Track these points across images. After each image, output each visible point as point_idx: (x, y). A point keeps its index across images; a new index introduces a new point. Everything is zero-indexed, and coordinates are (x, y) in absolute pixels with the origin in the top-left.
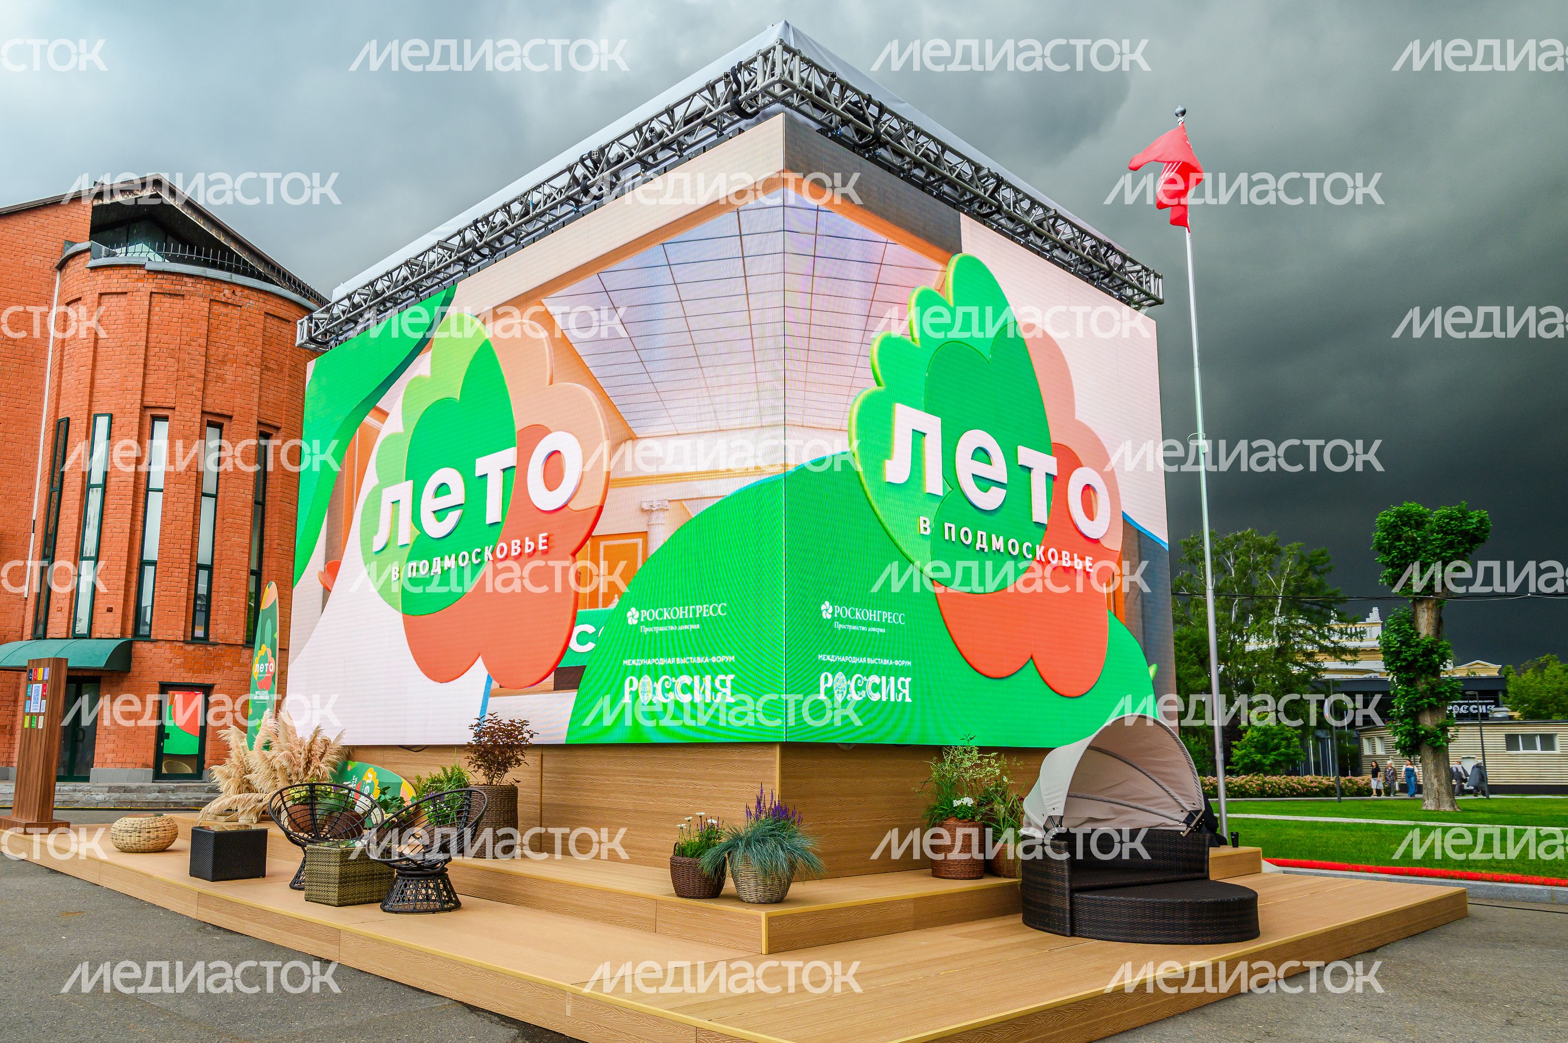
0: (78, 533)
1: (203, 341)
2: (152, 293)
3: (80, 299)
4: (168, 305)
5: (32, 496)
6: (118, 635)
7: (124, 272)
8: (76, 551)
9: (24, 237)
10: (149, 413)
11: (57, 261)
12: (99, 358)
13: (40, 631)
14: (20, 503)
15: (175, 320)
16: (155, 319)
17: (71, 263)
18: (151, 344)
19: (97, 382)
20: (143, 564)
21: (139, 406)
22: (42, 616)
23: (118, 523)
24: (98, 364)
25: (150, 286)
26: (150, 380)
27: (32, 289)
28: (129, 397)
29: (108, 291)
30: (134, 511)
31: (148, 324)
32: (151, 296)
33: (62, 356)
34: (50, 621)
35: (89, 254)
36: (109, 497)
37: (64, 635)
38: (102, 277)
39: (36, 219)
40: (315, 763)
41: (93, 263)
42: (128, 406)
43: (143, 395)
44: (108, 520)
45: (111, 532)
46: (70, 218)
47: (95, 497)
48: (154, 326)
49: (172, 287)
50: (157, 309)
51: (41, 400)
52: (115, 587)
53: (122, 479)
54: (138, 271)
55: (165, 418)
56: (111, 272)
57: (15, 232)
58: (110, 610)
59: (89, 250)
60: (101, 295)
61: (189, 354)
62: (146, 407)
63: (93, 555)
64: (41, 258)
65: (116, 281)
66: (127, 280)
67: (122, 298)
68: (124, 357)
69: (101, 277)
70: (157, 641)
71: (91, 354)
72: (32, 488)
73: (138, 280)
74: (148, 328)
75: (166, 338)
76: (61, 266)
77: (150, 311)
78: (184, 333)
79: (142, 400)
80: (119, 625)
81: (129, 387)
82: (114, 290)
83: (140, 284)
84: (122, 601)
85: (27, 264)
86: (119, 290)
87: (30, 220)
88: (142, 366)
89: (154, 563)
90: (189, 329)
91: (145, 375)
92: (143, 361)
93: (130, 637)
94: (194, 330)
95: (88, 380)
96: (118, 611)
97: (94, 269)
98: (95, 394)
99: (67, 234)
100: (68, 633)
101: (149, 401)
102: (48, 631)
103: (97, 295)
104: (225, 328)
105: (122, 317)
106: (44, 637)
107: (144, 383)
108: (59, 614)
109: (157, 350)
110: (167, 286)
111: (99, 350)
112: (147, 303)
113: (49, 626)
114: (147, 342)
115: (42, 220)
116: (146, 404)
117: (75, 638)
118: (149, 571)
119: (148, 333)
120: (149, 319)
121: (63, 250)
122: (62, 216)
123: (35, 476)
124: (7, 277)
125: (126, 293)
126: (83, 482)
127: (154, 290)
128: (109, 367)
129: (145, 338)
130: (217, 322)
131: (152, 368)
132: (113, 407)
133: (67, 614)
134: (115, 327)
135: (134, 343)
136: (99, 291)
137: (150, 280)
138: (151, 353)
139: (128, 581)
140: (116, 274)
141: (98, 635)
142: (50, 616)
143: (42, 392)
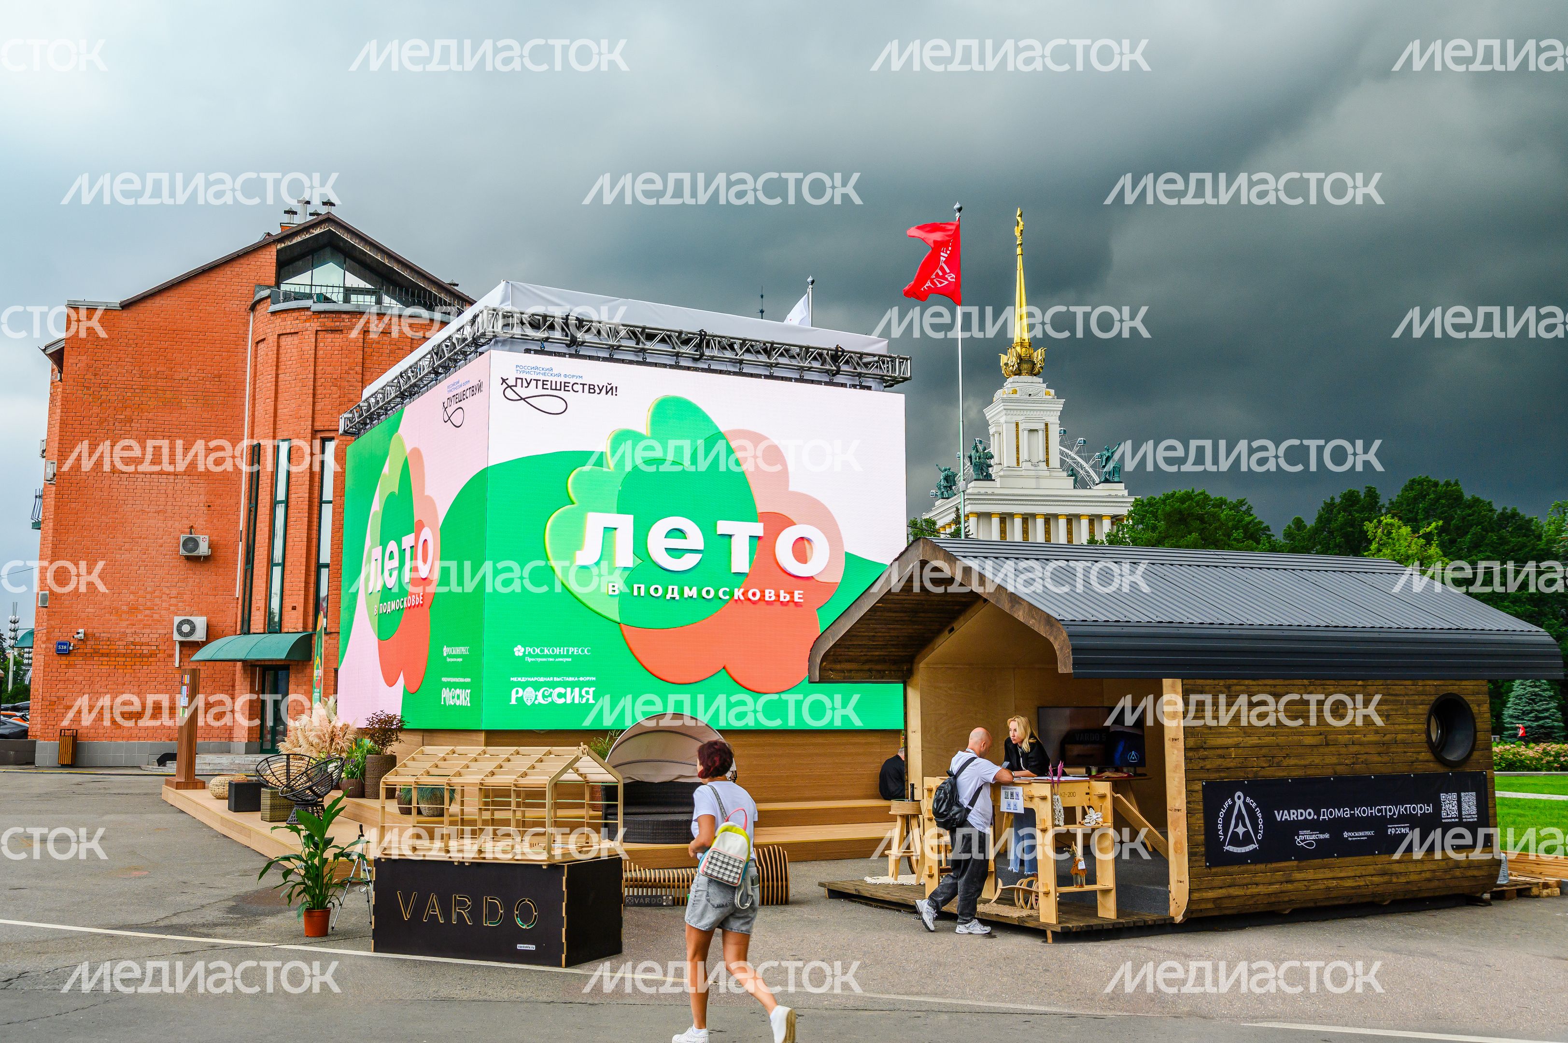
0: (269, 543)
1: (359, 369)
2: (317, 331)
3: (264, 339)
4: (330, 340)
5: (238, 510)
6: (301, 630)
7: (295, 314)
8: (268, 559)
9: (224, 286)
10: (319, 435)
11: (250, 303)
12: (280, 391)
13: (246, 628)
14: (229, 516)
15: (336, 352)
16: (320, 353)
17: (258, 307)
18: (319, 376)
19: (279, 411)
20: (319, 567)
21: (310, 431)
22: (246, 616)
23: (299, 533)
24: (280, 395)
25: (315, 325)
26: (318, 407)
27: (232, 331)
28: (302, 423)
29: (284, 332)
30: (310, 522)
31: (315, 358)
32: (316, 334)
33: (255, 388)
34: (252, 618)
35: (269, 300)
36: (290, 511)
37: (262, 631)
38: (280, 320)
39: (232, 269)
40: (336, 740)
41: (274, 308)
42: (302, 432)
43: (313, 421)
44: (291, 531)
45: (293, 541)
46: (258, 263)
47: (280, 511)
48: (320, 360)
49: (332, 324)
50: (322, 344)
51: (243, 425)
52: (298, 588)
53: (300, 495)
54: (307, 313)
55: (331, 439)
56: (286, 315)
57: (216, 283)
58: (294, 608)
59: (269, 297)
60: (279, 335)
61: (348, 381)
62: (317, 431)
63: (280, 561)
64: (238, 302)
65: (289, 323)
66: (298, 321)
67: (295, 337)
68: (298, 389)
69: (278, 320)
70: (331, 633)
71: (274, 387)
72: (238, 503)
73: (305, 321)
74: (315, 362)
75: (329, 369)
76: (253, 308)
77: (316, 347)
78: (344, 364)
79: (313, 426)
80: (301, 621)
81: (303, 415)
82: (288, 331)
83: (308, 324)
84: (302, 600)
85: (227, 309)
86: (292, 331)
87: (228, 271)
88: (311, 395)
89: (327, 566)
90: (347, 360)
91: (314, 403)
92: (311, 391)
93: (310, 630)
94: (351, 360)
95: (272, 411)
96: (301, 609)
97: (274, 313)
98: (278, 422)
99: (257, 278)
100: (264, 628)
101: (318, 425)
102: (252, 627)
103: (276, 336)
104: (377, 354)
105: (296, 354)
106: (249, 633)
107: (313, 410)
108: (258, 613)
109: (323, 380)
110: (329, 324)
111: (280, 383)
112: (314, 340)
113: (252, 623)
114: (315, 374)
115: (237, 269)
116: (316, 428)
117: (270, 633)
118: (325, 572)
119: (315, 366)
120: (315, 354)
121: (254, 295)
122: (253, 263)
123: (239, 492)
124: (211, 323)
125: (297, 333)
126: (271, 499)
127: (319, 329)
128: (287, 398)
129: (312, 371)
130: (371, 350)
131: (320, 396)
132: (291, 433)
133: (263, 613)
134: (290, 362)
135: (304, 376)
136: (277, 333)
137: (316, 320)
138: (319, 383)
139: (307, 583)
140: (289, 317)
141: (286, 630)
142: (253, 614)
143: (243, 419)
